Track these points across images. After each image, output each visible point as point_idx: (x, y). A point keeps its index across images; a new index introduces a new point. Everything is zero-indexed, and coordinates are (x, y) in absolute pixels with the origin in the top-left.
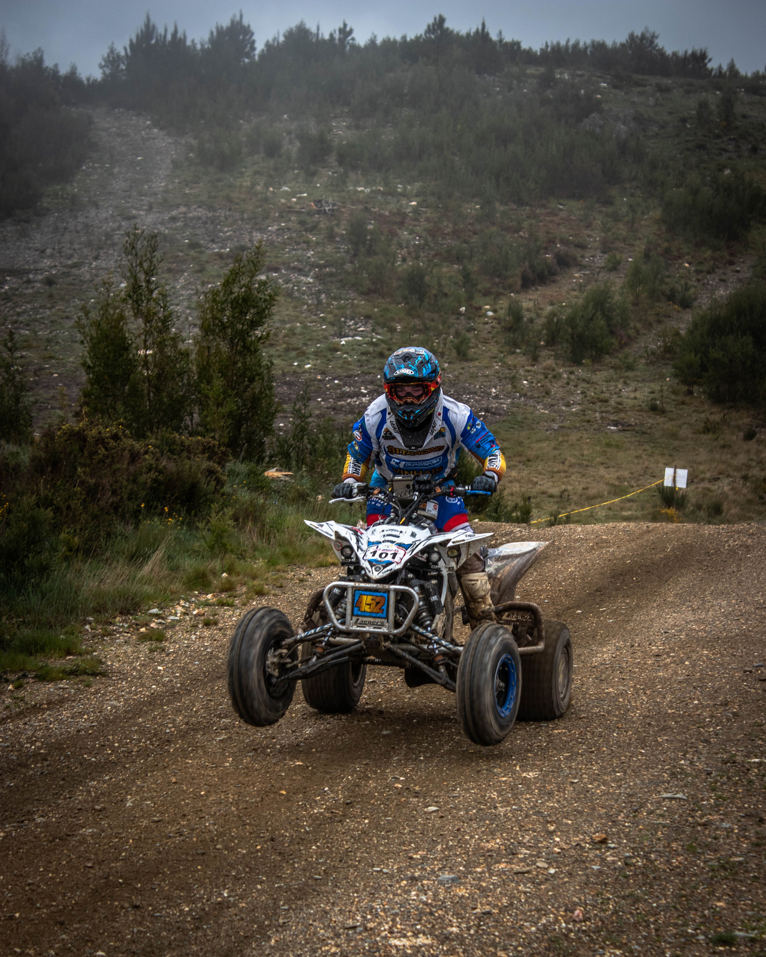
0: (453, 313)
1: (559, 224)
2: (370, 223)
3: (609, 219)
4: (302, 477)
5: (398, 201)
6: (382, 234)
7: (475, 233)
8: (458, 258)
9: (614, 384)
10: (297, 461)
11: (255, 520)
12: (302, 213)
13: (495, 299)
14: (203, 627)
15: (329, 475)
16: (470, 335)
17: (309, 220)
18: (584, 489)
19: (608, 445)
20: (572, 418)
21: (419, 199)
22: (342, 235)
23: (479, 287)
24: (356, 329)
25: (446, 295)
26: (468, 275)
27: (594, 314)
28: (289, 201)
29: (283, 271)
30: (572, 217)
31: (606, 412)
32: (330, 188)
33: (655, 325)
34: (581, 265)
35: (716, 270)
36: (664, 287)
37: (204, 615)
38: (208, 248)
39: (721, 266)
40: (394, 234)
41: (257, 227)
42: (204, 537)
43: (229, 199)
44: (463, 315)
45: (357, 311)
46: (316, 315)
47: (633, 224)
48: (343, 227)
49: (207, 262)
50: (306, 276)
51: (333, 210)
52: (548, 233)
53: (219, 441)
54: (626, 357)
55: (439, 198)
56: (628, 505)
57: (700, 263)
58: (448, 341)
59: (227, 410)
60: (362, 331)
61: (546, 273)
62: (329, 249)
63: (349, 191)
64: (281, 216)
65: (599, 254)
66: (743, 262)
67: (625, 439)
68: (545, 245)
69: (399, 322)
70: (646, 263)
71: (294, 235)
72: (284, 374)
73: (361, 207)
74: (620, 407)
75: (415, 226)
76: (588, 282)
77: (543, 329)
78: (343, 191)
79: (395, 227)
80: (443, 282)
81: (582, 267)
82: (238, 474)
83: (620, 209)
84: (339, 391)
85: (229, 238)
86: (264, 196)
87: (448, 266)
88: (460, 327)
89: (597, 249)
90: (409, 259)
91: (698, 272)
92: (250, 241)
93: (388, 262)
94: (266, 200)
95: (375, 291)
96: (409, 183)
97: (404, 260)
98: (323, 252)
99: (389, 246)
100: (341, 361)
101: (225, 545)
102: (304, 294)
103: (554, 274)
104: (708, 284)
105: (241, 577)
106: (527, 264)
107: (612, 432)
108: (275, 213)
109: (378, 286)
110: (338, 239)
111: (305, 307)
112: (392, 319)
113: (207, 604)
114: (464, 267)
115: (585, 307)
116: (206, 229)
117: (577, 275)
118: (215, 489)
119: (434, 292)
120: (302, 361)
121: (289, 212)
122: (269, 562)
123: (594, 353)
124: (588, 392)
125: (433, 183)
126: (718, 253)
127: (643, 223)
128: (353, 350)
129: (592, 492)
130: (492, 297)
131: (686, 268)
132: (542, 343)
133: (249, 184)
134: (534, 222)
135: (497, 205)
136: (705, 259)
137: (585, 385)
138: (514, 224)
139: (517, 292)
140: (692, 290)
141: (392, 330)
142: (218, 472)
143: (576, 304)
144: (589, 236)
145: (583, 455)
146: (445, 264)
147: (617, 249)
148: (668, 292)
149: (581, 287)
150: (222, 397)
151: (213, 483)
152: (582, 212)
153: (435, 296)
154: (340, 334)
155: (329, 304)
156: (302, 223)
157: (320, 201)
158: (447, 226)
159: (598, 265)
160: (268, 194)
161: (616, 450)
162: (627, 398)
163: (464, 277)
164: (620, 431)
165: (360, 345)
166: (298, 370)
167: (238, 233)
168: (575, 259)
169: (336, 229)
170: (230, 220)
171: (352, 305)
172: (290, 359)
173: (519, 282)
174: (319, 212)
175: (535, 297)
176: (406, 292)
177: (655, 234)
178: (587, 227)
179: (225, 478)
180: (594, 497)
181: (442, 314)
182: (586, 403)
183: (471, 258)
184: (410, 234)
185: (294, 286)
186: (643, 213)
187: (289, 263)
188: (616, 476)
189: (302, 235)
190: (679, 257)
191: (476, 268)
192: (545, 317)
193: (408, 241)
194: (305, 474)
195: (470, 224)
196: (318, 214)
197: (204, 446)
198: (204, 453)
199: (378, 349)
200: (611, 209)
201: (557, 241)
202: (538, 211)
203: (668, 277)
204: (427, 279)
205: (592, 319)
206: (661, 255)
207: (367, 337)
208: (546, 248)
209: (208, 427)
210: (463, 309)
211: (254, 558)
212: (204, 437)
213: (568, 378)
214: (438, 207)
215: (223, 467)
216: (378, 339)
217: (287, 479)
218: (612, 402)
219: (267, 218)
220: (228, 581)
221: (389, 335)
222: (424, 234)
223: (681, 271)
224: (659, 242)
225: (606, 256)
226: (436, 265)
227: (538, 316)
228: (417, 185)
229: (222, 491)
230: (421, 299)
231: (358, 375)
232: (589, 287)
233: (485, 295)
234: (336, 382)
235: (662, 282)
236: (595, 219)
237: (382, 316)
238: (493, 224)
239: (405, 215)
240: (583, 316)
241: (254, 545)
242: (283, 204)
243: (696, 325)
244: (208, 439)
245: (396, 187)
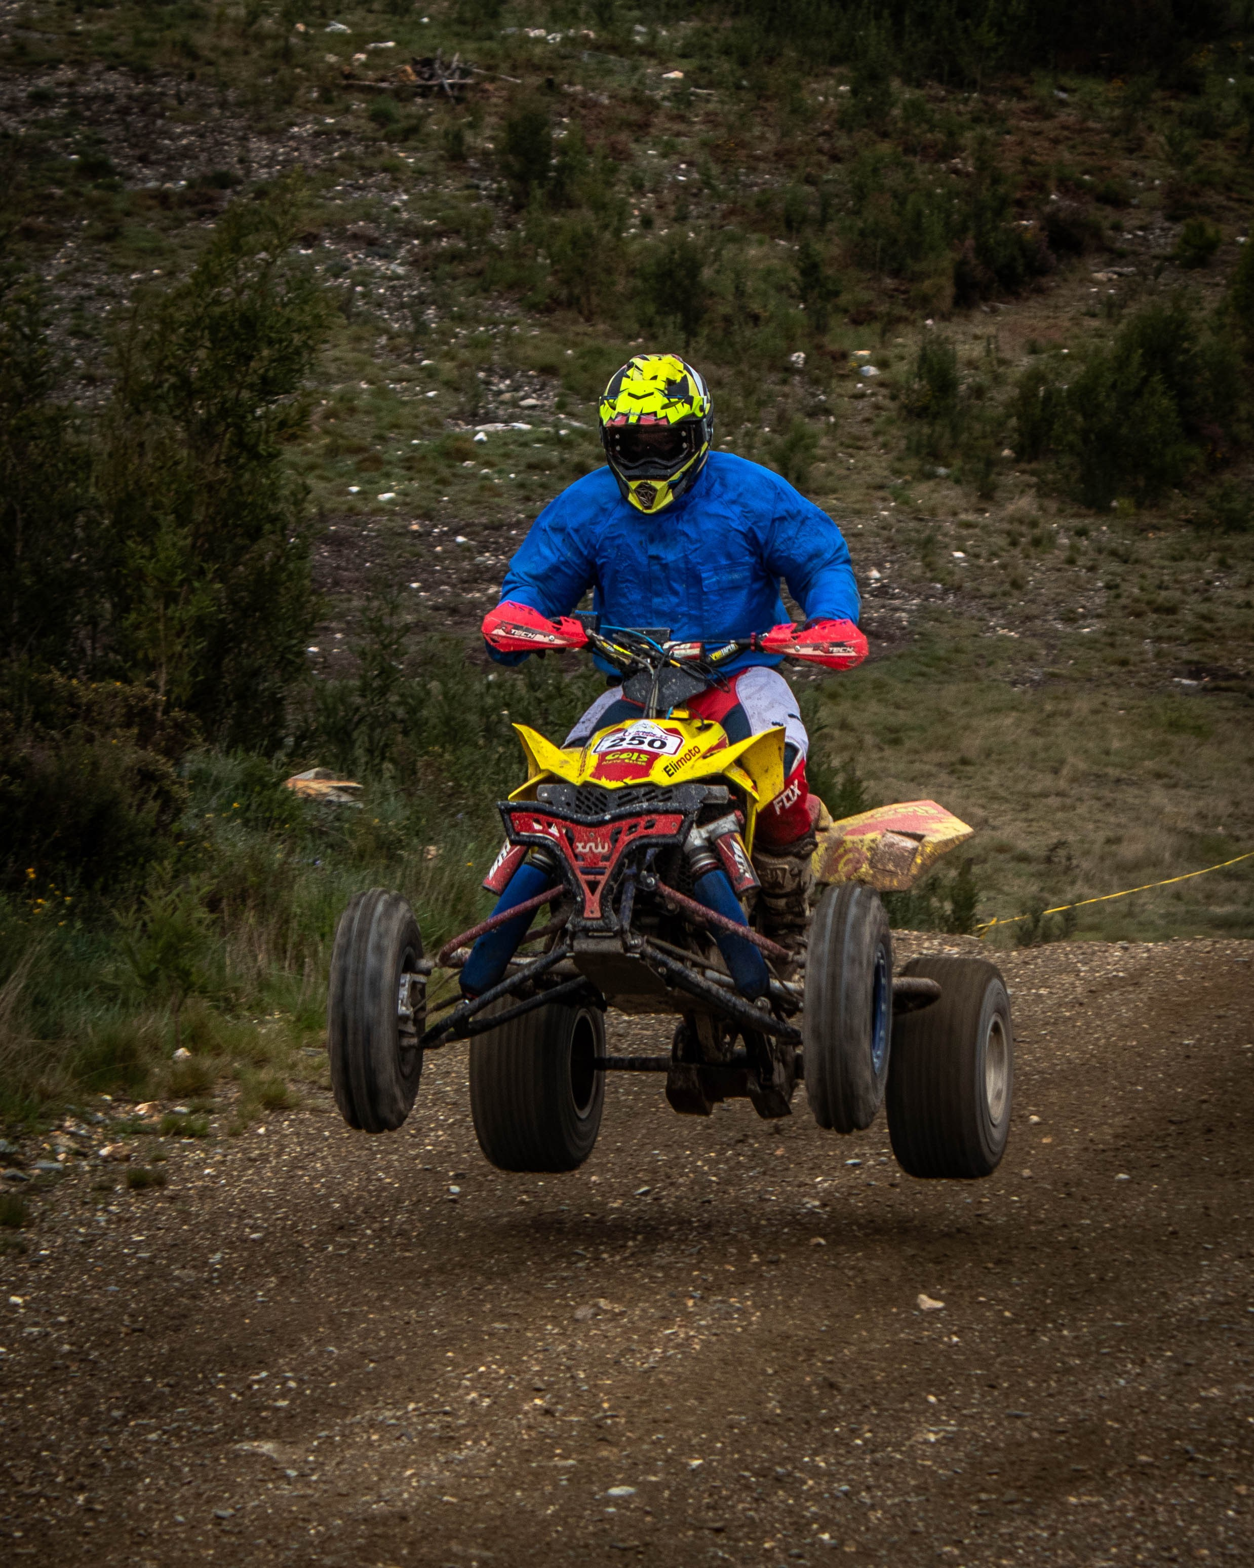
0: (772, 368)
1: (1056, 141)
2: (560, 124)
3: (1187, 132)
4: (385, 795)
5: (634, 69)
6: (590, 152)
7: (835, 158)
8: (789, 224)
9: (1192, 564)
10: (370, 752)
11: (263, 907)
12: (382, 91)
13: (884, 333)
14: (126, 1193)
15: (456, 792)
16: (816, 426)
17: (398, 110)
18: (1109, 841)
19: (1175, 726)
20: (1081, 652)
21: (691, 64)
22: (486, 153)
23: (845, 299)
24: (514, 403)
25: (756, 319)
26: (814, 267)
27: (1145, 380)
28: (348, 59)
29: (327, 244)
30: (1091, 124)
31: (1170, 639)
32: (456, 28)
34: (1111, 251)
37: (127, 1158)
38: (130, 178)
40: (619, 154)
41: (262, 125)
42: (130, 951)
43: (189, 51)
44: (799, 372)
45: (521, 352)
46: (411, 361)
48: (488, 133)
49: (128, 214)
50: (388, 257)
51: (462, 87)
52: (1026, 162)
53: (168, 693)
54: (1226, 496)
55: (743, 62)
56: (1224, 887)
58: (758, 441)
59: (192, 611)
60: (533, 407)
61: (1020, 269)
62: (450, 187)
63: (505, 38)
64: (326, 98)
65: (1159, 219)
67: (1218, 714)
68: (1018, 195)
71: (358, 149)
72: (323, 516)
73: (535, 80)
74: (1208, 626)
75: (678, 134)
76: (1130, 294)
77: (1009, 416)
78: (490, 37)
79: (624, 137)
80: (750, 285)
81: (1116, 256)
82: (217, 785)
83: (1218, 106)
84: (466, 565)
85: (186, 153)
86: (281, 43)
87: (761, 243)
88: (790, 404)
89: (1153, 209)
90: (659, 222)
92: (241, 161)
93: (605, 227)
94: (286, 54)
95: (572, 303)
96: (665, 21)
97: (647, 223)
98: (434, 193)
99: (609, 185)
100: (474, 485)
101: (186, 974)
102: (380, 306)
103: (1043, 271)
105: (225, 1059)
106: (970, 242)
107: (1186, 692)
108: (309, 90)
109: (577, 291)
110: (472, 162)
111: (383, 340)
113: (135, 1129)
114: (805, 248)
115: (1122, 362)
116: (127, 127)
117: (1100, 276)
118: (158, 821)
119: (724, 309)
120: (370, 482)
121: (348, 88)
122: (299, 1019)
123: (1141, 483)
124: (1124, 586)
125: (728, 23)
128: (507, 456)
129: (1129, 851)
130: (877, 326)
132: (1006, 452)
133: (242, 12)
134: (989, 132)
135: (895, 84)
137: (1115, 566)
138: (940, 136)
139: (945, 317)
142: (165, 776)
143: (1098, 351)
144: (1135, 174)
145: (1107, 753)
146: (755, 237)
147: (1206, 210)
149: (1111, 309)
150: (179, 578)
151: (153, 806)
152: (1117, 112)
153: (727, 319)
154: (475, 414)
155: (445, 335)
156: (380, 118)
157: (428, 63)
158: (762, 138)
159: (1157, 251)
160: (293, 40)
161: (1194, 741)
162: (1227, 604)
163: (804, 273)
164: (1205, 690)
165: (525, 445)
166: (360, 505)
167: (210, 140)
168: (1096, 232)
169: (469, 137)
170: (191, 106)
171: (508, 337)
172: (341, 475)
173: (949, 291)
174: (425, 92)
175: (992, 330)
176: (651, 309)
178: (1131, 151)
179: (186, 794)
180: (1136, 866)
181: (744, 367)
182: (1119, 613)
183: (823, 221)
184: (664, 155)
185: (354, 284)
187: (343, 222)
188: (1193, 811)
189: (381, 151)
191: (835, 251)
192: (1018, 384)
193: (658, 176)
194: (389, 786)
195: (825, 133)
196: (423, 96)
197: (130, 707)
198: (128, 725)
199: (573, 457)
200: (1193, 106)
201: (1051, 184)
202: (1002, 105)
204: (707, 273)
205: (1138, 393)
207: (544, 423)
208: (1019, 203)
209: (140, 655)
210: (798, 357)
211: (259, 1008)
212: (127, 681)
213: (1073, 547)
214: (739, 87)
215: (178, 763)
216: (574, 430)
217: (345, 798)
218: (1187, 615)
219: (288, 102)
220: (195, 1072)
222: (701, 157)
225: (1179, 228)
226: (733, 239)
227: (998, 379)
228: (687, 27)
229: (175, 827)
230: (690, 328)
231: (518, 524)
232: (1132, 310)
233: (856, 322)
234: (460, 539)
236: (1151, 128)
237: (585, 368)
238: (885, 135)
239: (652, 106)
240: (1114, 386)
241: (259, 974)
242: (331, 67)
244: (138, 688)
245: (630, 31)
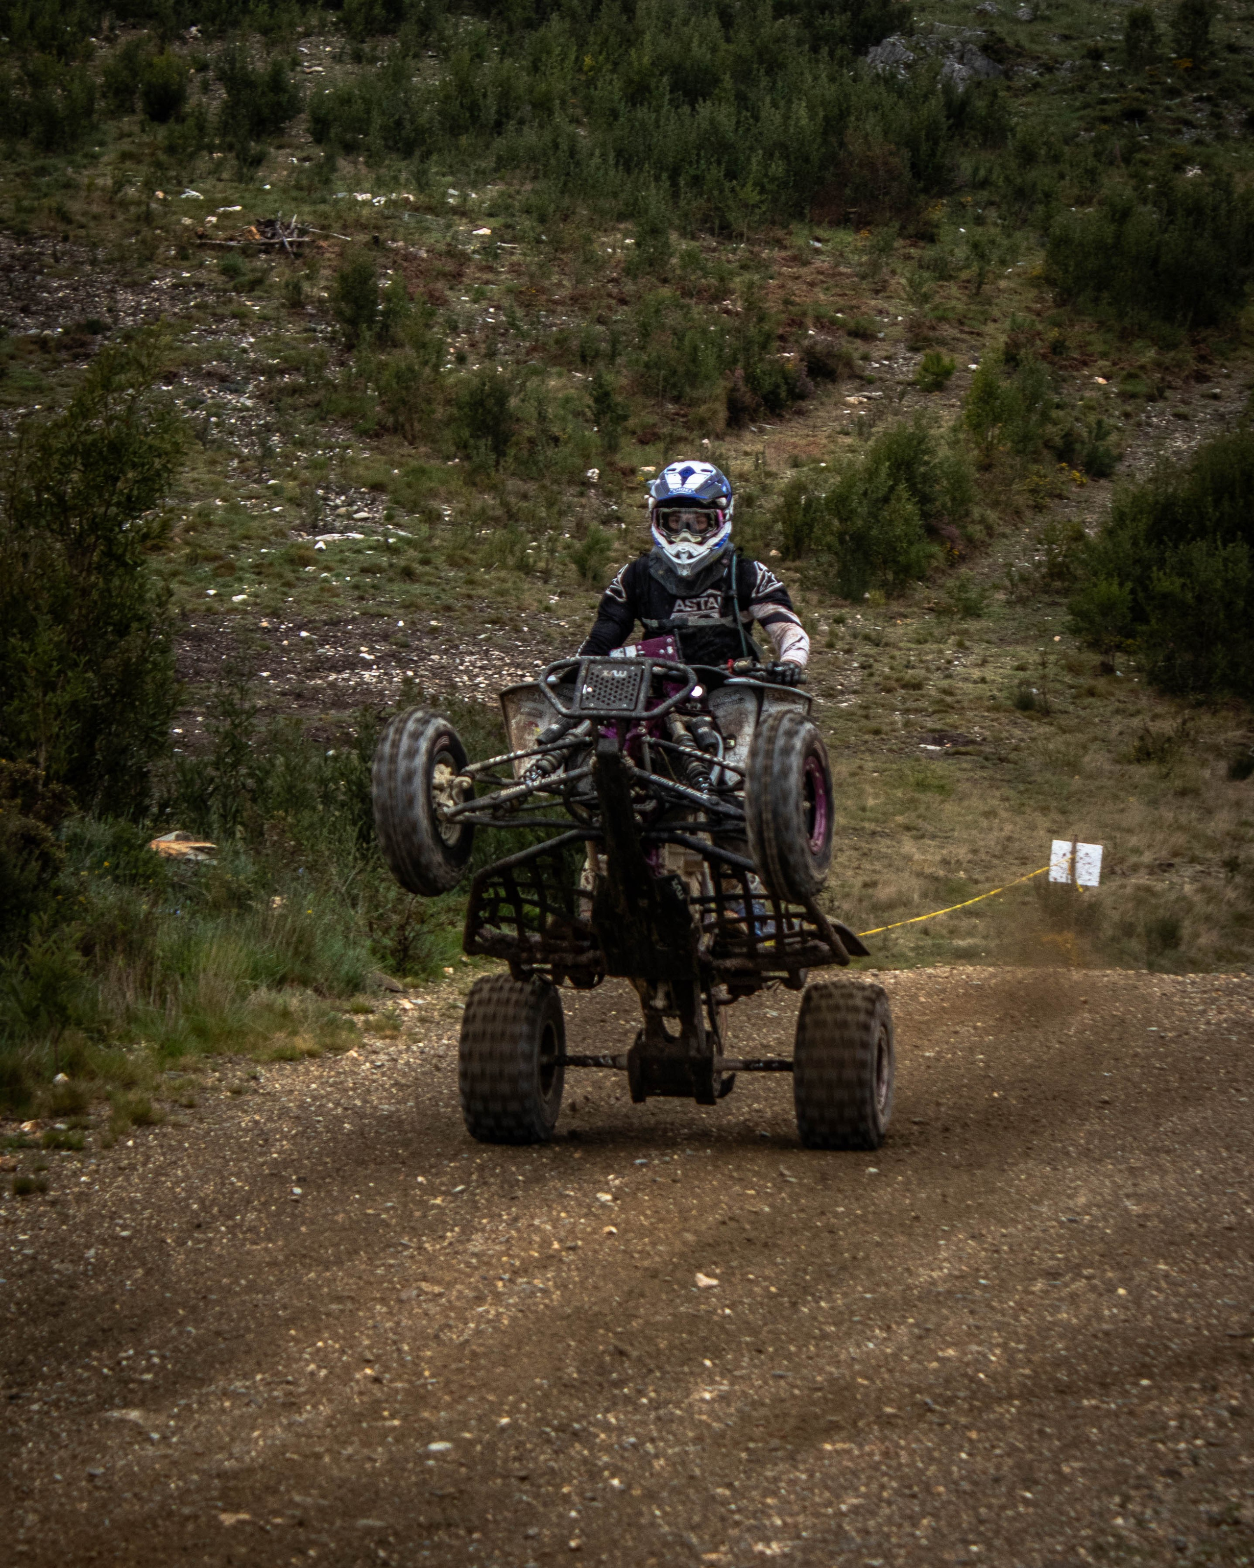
0: (570, 483)
1: (812, 284)
2: (385, 275)
3: (926, 275)
4: (236, 853)
5: (449, 226)
6: (412, 299)
7: (623, 302)
8: (583, 358)
9: (935, 646)
10: (224, 816)
11: (132, 950)
12: (231, 248)
13: (666, 452)
14: (13, 1198)
15: (297, 851)
16: (609, 532)
17: (245, 264)
18: (866, 885)
19: (921, 786)
20: (840, 724)
21: (496, 222)
22: (321, 301)
23: (631, 423)
24: (349, 516)
25: (556, 440)
26: (607, 394)
27: (892, 489)
28: (202, 222)
29: (185, 380)
30: (842, 269)
31: (917, 711)
32: (294, 193)
33: (1028, 514)
34: (861, 378)
35: (1168, 393)
36: (1050, 429)
37: (14, 1169)
38: (14, 326)
39: (1180, 383)
40: (437, 300)
41: (126, 280)
42: (14, 991)
43: (65, 217)
44: (594, 485)
45: (354, 473)
46: (259, 481)
47: (979, 287)
48: (323, 283)
49: (12, 358)
50: (238, 391)
51: (300, 244)
52: (787, 302)
53: (47, 769)
54: (963, 588)
55: (542, 220)
56: (965, 923)
57: (1131, 376)
58: (559, 546)
59: (67, 697)
60: (365, 519)
61: (783, 395)
62: (291, 331)
63: (337, 201)
64: (183, 255)
65: (901, 350)
66: (1227, 376)
67: (958, 774)
68: (780, 331)
69: (448, 501)
70: (1009, 375)
71: (211, 299)
72: (185, 616)
73: (363, 237)
74: (949, 699)
75: (487, 282)
76: (878, 414)
77: (775, 521)
78: (324, 201)
79: (440, 285)
80: (550, 411)
81: (866, 382)
82: (90, 847)
83: (952, 253)
84: (309, 656)
85: (62, 304)
86: (143, 208)
87: (560, 375)
88: (587, 513)
89: (897, 341)
90: (471, 358)
91: (1126, 396)
92: (110, 310)
93: (426, 363)
94: (148, 218)
95: (397, 429)
96: (474, 186)
97: (461, 359)
98: (277, 337)
99: (428, 326)
100: (315, 587)
101: (62, 1009)
102: (231, 434)
103: (802, 397)
104: (1149, 425)
105: (99, 1082)
106: (739, 372)
107: (931, 755)
108: (168, 248)
109: (401, 419)
110: (310, 309)
111: (235, 463)
112: (433, 494)
113: (21, 1144)
114: (598, 379)
115: (872, 474)
116: (11, 282)
117: (851, 399)
118: (40, 879)
119: (528, 433)
120: (225, 586)
121: (201, 246)
122: (162, 1047)
123: (890, 577)
124: (876, 666)
125: (528, 187)
126: (1172, 354)
127: (1003, 284)
128: (343, 561)
129: (884, 893)
130: (661, 445)
131: (1099, 387)
132: (773, 553)
133: (110, 182)
134: (756, 277)
135: (674, 236)
136: (1142, 367)
137: (869, 649)
138: (713, 281)
139: (719, 437)
140: (1113, 438)
141: (433, 518)
142: (45, 840)
143: (851, 464)
144: (880, 312)
145: (864, 809)
146: (554, 370)
147: (942, 342)
148: (1058, 441)
149: (862, 428)
150: (55, 669)
151: (35, 865)
152: (864, 259)
153: (531, 441)
154: (315, 526)
155: (288, 457)
156: (230, 271)
157: (270, 223)
158: (560, 285)
159: (901, 377)
160: (154, 206)
161: (938, 798)
162: (966, 680)
163: (597, 400)
164: (947, 754)
165: (359, 551)
166: (216, 606)
167: (82, 293)
168: (849, 364)
169: (306, 287)
170: (65, 264)
171: (342, 459)
172: (200, 580)
173: (723, 414)
174: (268, 249)
175: (759, 447)
176: (466, 433)
177: (1029, 309)
178: (877, 292)
179: (61, 855)
180: (890, 906)
181: (547, 482)
182: (872, 689)
183: (613, 356)
184: (475, 301)
185: (209, 415)
186: (1003, 263)
187: (199, 362)
188: (938, 858)
189: (230, 300)
190: (1085, 364)
191: (624, 381)
192: (781, 494)
193: (471, 319)
194: (240, 846)
195: (613, 280)
196: (266, 252)
197: (15, 781)
198: (13, 797)
199: (400, 561)
200: (930, 253)
201: (809, 321)
202: (765, 254)
203: (1058, 406)
204: (513, 402)
205: (886, 500)
206: (1044, 357)
207: (375, 532)
208: (781, 338)
209: (23, 736)
210: (593, 473)
211: (128, 1039)
212: (12, 758)
213: (832, 633)
214: (539, 241)
215: (56, 828)
216: (401, 539)
217: (201, 857)
218: (931, 689)
219: (150, 259)
220: (73, 1094)
221: (425, 529)
222: (506, 302)
223: (1087, 394)
224: (1039, 327)
225: (919, 358)
226: (535, 372)
227: (765, 489)
228: (493, 190)
229: (54, 883)
230: (499, 449)
231: (354, 620)
232: (879, 428)
233: (643, 442)
234: (304, 634)
235: (1045, 417)
236: (894, 272)
237: (409, 485)
238: (665, 281)
239: (463, 258)
240: (865, 494)
241: (128, 1008)
242: (186, 228)
243: (1121, 517)
244: (21, 764)
245: (445, 195)
